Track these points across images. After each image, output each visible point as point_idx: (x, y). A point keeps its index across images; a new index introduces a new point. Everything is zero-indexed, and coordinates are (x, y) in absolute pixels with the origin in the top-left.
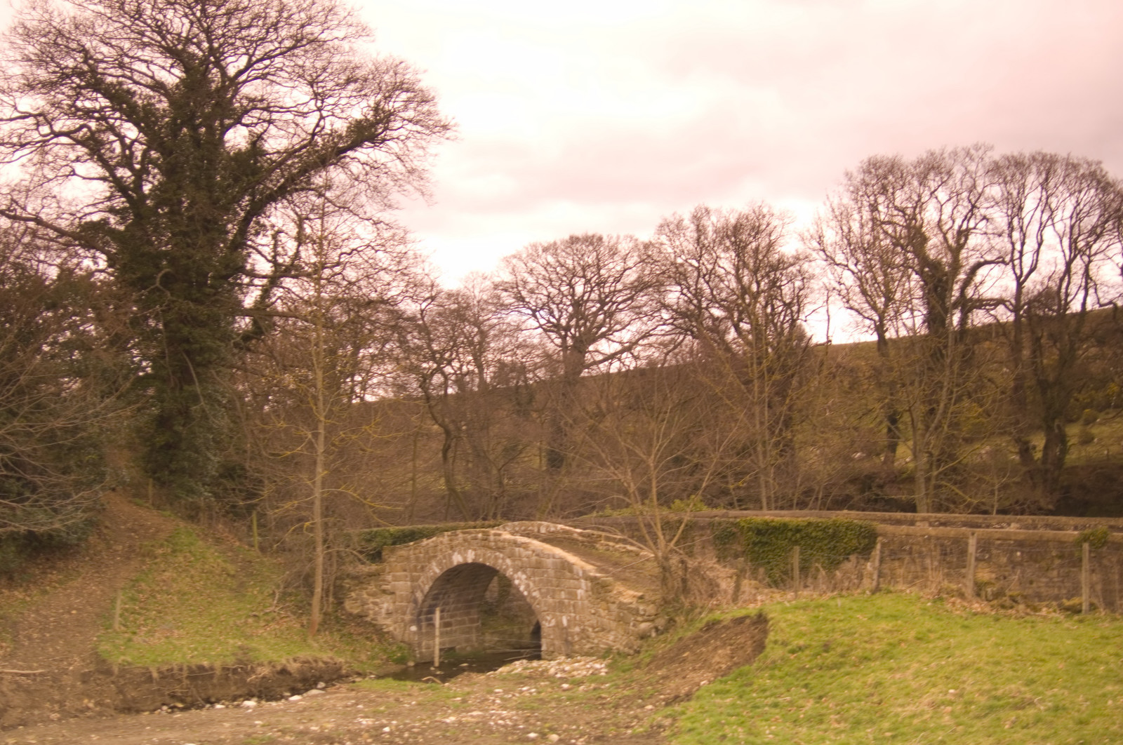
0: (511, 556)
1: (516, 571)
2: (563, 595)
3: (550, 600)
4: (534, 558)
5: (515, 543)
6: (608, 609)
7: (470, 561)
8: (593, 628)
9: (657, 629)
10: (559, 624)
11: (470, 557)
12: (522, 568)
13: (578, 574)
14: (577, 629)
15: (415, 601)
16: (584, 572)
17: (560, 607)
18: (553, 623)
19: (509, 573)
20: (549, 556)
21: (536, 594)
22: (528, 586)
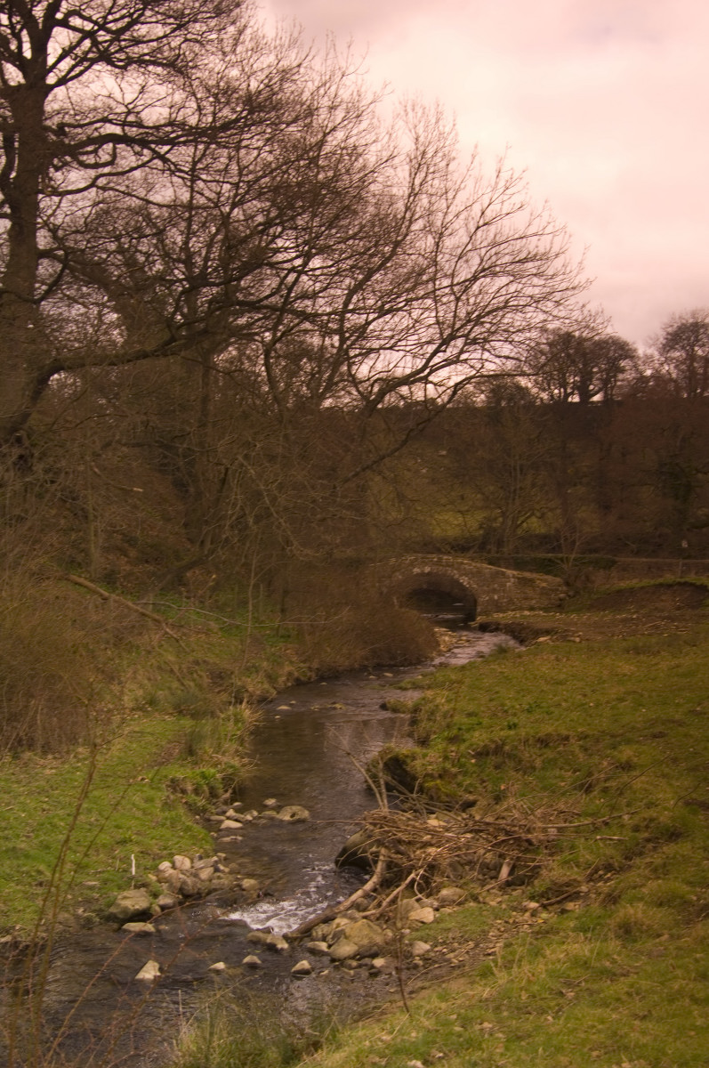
0: (458, 569)
1: (461, 575)
2: (496, 586)
3: (485, 588)
4: (475, 570)
5: (462, 563)
6: (534, 590)
7: (426, 571)
8: (518, 599)
9: (569, 596)
10: (492, 599)
11: (427, 569)
12: (466, 575)
13: (508, 577)
14: (505, 600)
15: (381, 593)
16: (514, 575)
17: (494, 591)
18: (487, 598)
19: (457, 576)
20: (487, 568)
21: (475, 586)
22: (469, 583)
